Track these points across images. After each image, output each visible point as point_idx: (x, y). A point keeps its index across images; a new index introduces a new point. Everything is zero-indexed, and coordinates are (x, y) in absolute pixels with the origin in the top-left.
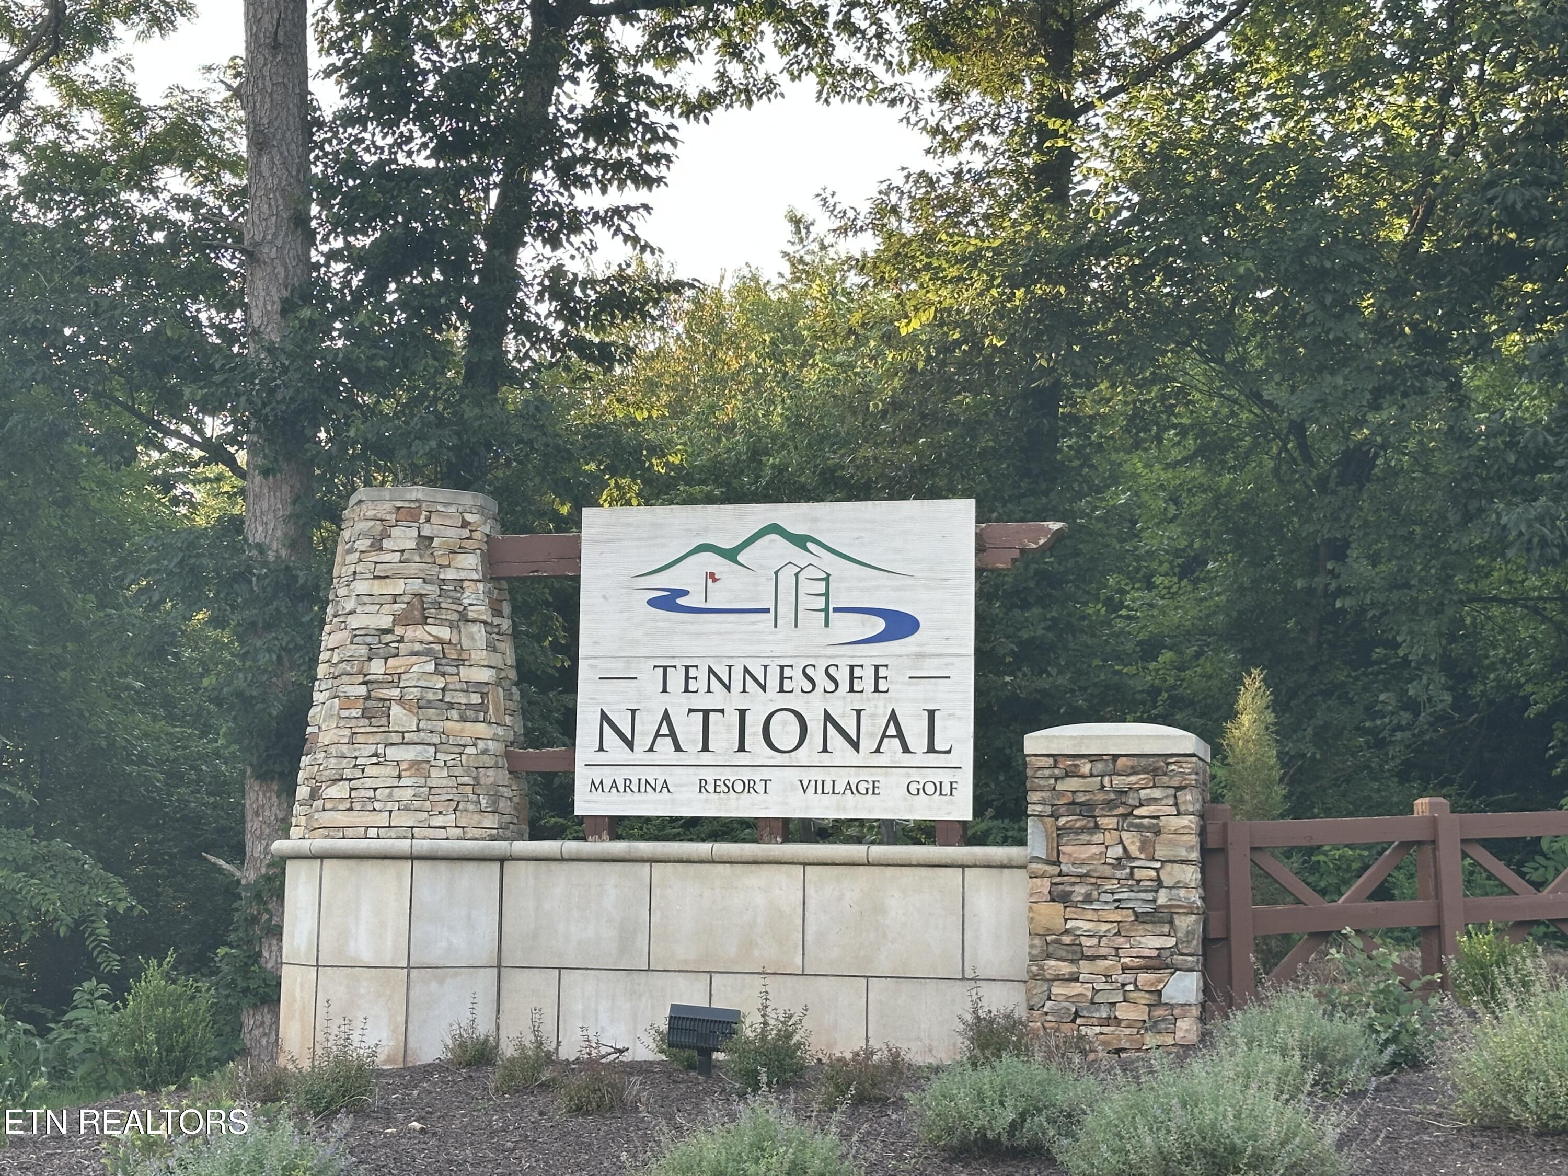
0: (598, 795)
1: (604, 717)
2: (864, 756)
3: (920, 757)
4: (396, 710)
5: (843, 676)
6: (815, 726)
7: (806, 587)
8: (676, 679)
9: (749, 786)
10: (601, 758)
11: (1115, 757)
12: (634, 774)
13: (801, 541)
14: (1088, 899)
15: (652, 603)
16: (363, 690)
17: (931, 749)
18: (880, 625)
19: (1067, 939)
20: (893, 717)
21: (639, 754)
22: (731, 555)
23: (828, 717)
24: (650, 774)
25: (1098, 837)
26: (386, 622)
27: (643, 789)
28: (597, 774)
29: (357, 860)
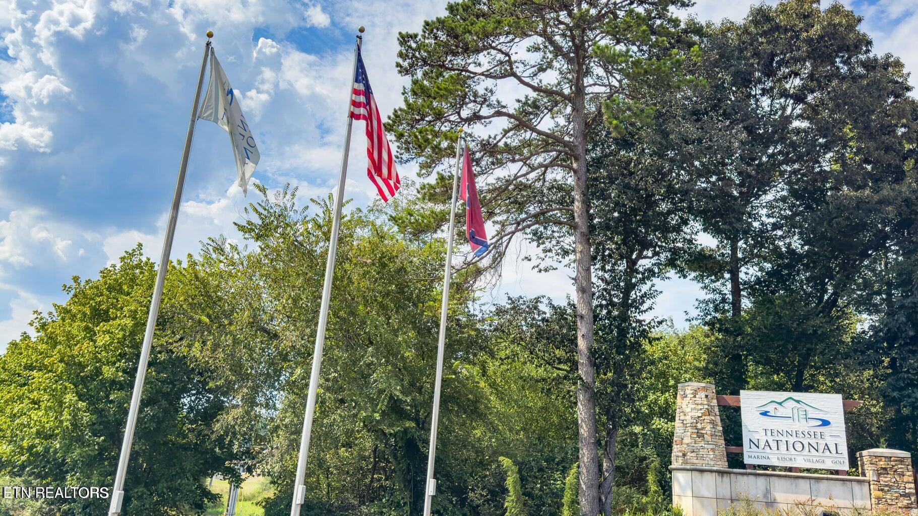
0: (750, 459)
1: (750, 440)
2: (820, 454)
3: (834, 454)
4: (705, 436)
5: (812, 434)
6: (806, 445)
7: (801, 413)
8: (769, 433)
9: (791, 459)
10: (750, 450)
11: (891, 457)
12: (760, 455)
13: (798, 402)
14: (888, 491)
15: (761, 414)
16: (696, 431)
17: (837, 453)
18: (820, 423)
19: (884, 500)
20: (826, 444)
21: (760, 450)
22: (780, 404)
23: (809, 444)
24: (764, 455)
25: (889, 476)
26: (700, 415)
27: (762, 458)
28: (750, 454)
29: (702, 471)
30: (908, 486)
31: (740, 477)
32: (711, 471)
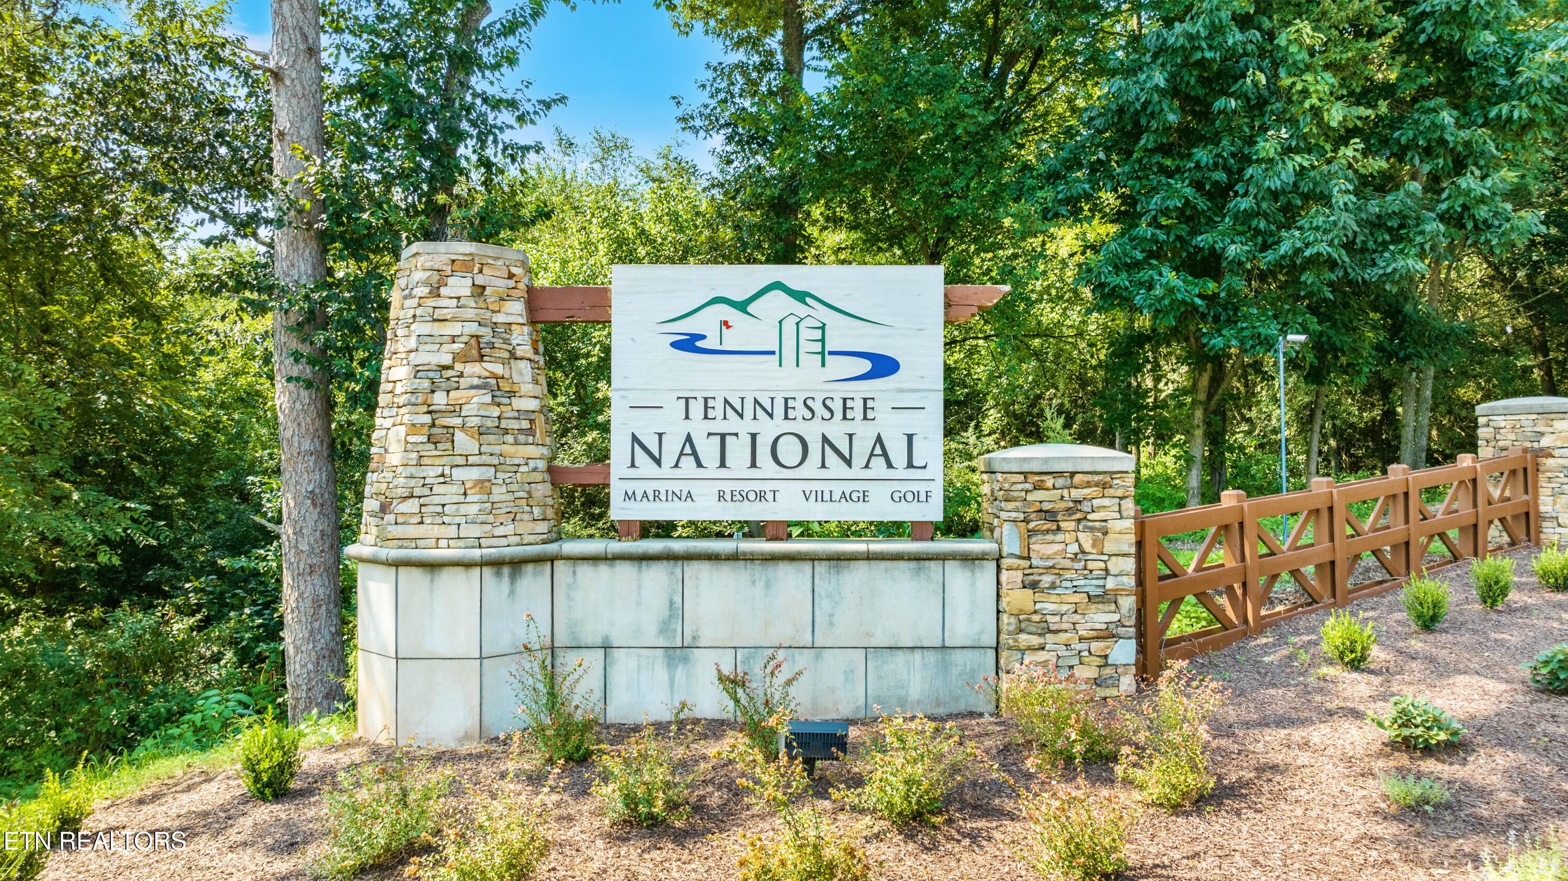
0: (631, 504)
1: (635, 439)
2: (856, 470)
3: (901, 471)
4: (459, 436)
5: (837, 406)
6: (815, 447)
7: (805, 334)
8: (697, 409)
9: (761, 496)
10: (633, 473)
11: (1073, 474)
12: (662, 487)
13: (801, 296)
14: (1053, 586)
15: (675, 345)
16: (427, 419)
17: (910, 465)
18: (865, 366)
19: (1036, 618)
20: (879, 439)
21: (666, 470)
22: (742, 307)
23: (825, 440)
24: (676, 486)
26: (447, 359)
27: (670, 498)
28: (630, 486)
29: (432, 566)
30: (1115, 565)
31: (584, 570)
32: (467, 565)
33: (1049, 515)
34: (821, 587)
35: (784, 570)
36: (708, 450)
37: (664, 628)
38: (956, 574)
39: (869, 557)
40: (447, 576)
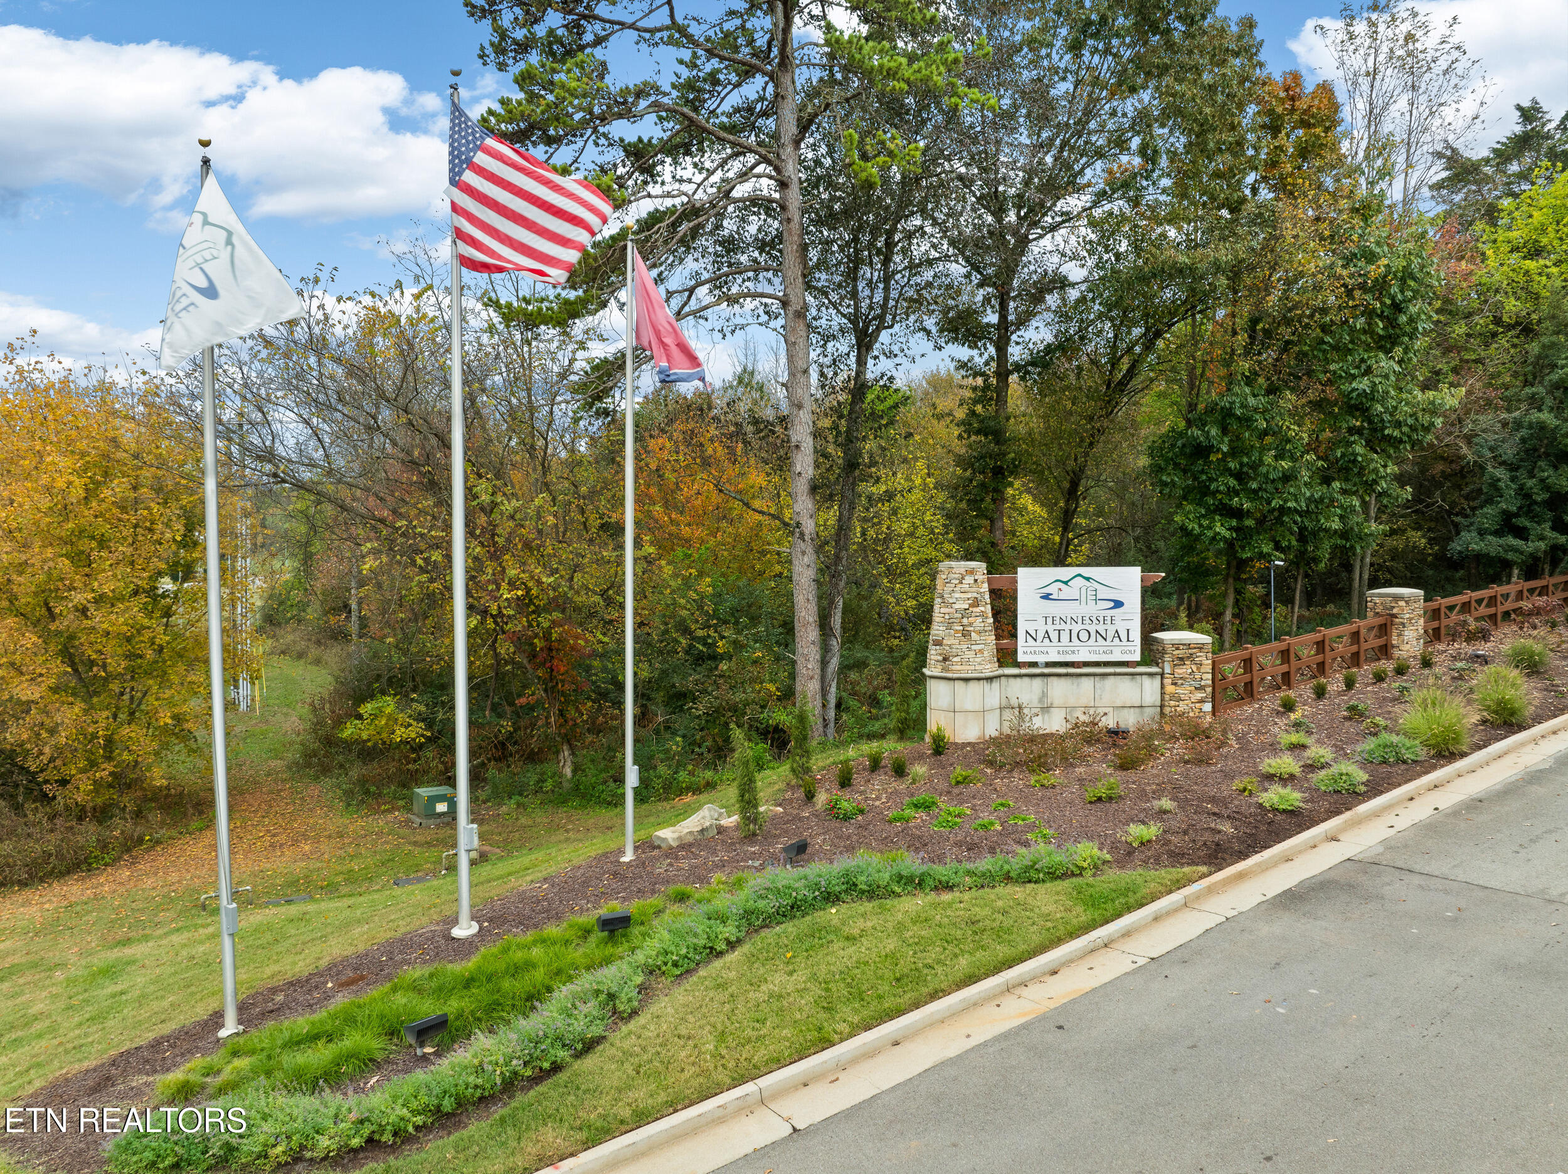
0: (1025, 655)
1: (1026, 632)
2: (1108, 643)
3: (1125, 642)
5: (1101, 620)
6: (1093, 634)
7: (1089, 593)
8: (1050, 620)
9: (1074, 652)
10: (1026, 644)
11: (1187, 643)
12: (1038, 649)
13: (1088, 579)
14: (1183, 684)
15: (1041, 597)
16: (961, 628)
17: (1128, 640)
18: (1111, 604)
19: (1177, 695)
20: (1117, 631)
21: (1038, 643)
22: (1066, 583)
23: (1097, 632)
24: (1043, 649)
25: (1185, 667)
26: (966, 606)
27: (1041, 653)
28: (1026, 649)
29: (966, 680)
30: (1205, 676)
31: (1012, 680)
32: (979, 679)
33: (1181, 659)
34: (1098, 685)
35: (1084, 680)
36: (1054, 636)
37: (1041, 700)
38: (1146, 681)
39: (1115, 674)
40: (972, 684)
